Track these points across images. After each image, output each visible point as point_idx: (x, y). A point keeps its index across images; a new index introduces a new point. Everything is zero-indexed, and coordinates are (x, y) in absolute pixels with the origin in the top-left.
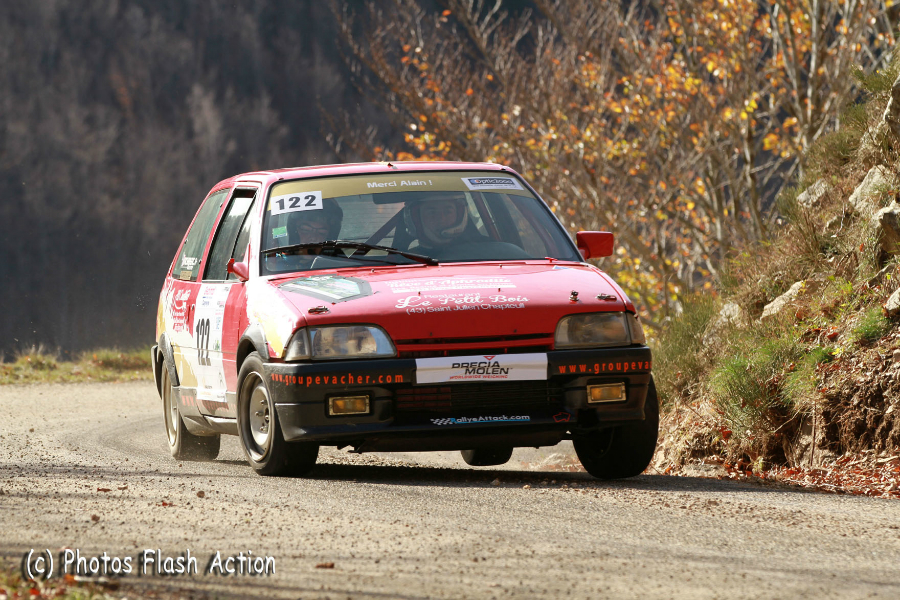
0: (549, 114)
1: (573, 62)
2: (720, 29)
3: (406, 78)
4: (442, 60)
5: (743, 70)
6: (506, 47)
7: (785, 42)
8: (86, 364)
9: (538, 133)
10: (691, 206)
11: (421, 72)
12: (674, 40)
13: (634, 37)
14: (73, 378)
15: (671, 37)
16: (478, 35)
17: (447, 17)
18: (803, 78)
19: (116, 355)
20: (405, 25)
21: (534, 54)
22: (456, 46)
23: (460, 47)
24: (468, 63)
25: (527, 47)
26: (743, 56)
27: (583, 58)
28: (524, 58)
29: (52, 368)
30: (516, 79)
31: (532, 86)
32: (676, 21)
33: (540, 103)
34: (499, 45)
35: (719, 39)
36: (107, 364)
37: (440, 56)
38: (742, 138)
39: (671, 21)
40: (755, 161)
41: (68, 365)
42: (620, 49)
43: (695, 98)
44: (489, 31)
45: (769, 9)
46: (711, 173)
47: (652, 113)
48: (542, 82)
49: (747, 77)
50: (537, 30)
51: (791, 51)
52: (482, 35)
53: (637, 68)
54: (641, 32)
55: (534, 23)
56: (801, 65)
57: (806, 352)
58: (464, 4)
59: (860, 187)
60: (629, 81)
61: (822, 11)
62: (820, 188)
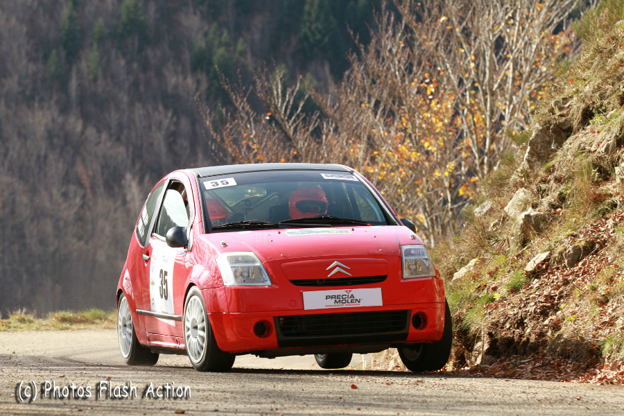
1: (345, 144)
2: (432, 122)
3: (245, 153)
4: (267, 141)
5: (446, 148)
6: (304, 134)
7: (471, 132)
8: (52, 319)
10: (416, 229)
11: (254, 149)
12: (405, 130)
13: (381, 128)
14: (42, 328)
15: (403, 128)
16: (288, 127)
17: (269, 116)
18: (481, 152)
19: (69, 314)
20: (244, 122)
21: (321, 139)
22: (274, 133)
23: (277, 135)
24: (282, 144)
25: (317, 133)
26: (445, 139)
27: (351, 142)
28: (315, 141)
29: (30, 322)
30: (311, 153)
31: (320, 157)
32: (407, 119)
34: (300, 133)
35: (430, 132)
36: (64, 320)
37: (265, 139)
38: (445, 188)
39: (403, 119)
40: (454, 202)
41: (41, 320)
42: (372, 135)
43: (417, 164)
44: (295, 125)
45: (461, 112)
46: (428, 210)
47: (393, 174)
48: (326, 155)
49: (448, 152)
50: (323, 124)
51: (474, 137)
52: (290, 127)
53: (382, 147)
54: (386, 125)
55: (321, 121)
56: (481, 145)
57: (478, 297)
58: (279, 109)
59: (511, 201)
60: (378, 154)
61: (492, 113)
62: (488, 205)
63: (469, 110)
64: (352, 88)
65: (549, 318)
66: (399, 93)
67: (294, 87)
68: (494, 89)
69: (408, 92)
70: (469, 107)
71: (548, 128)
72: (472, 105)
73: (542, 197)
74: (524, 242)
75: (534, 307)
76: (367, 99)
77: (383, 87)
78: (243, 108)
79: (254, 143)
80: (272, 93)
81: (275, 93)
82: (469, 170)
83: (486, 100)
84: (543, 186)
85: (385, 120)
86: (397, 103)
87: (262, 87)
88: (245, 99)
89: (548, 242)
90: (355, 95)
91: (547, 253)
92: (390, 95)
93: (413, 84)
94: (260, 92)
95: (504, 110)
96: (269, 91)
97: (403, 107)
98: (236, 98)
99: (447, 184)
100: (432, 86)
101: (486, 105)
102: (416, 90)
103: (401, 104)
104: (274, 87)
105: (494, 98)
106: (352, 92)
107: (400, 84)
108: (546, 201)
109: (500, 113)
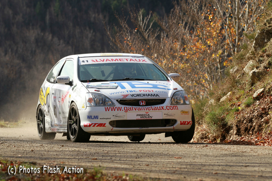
0: (165, 56)
1: (171, 42)
2: (211, 32)
3: (125, 46)
4: (135, 41)
5: (217, 44)
6: (152, 38)
7: (229, 37)
9: (162, 61)
10: (204, 81)
11: (130, 45)
12: (199, 36)
13: (188, 35)
15: (198, 35)
16: (145, 35)
17: (136, 30)
18: (234, 46)
21: (160, 40)
23: (140, 38)
24: (142, 42)
25: (158, 38)
26: (217, 40)
27: (174, 41)
28: (157, 41)
30: (155, 46)
31: (160, 48)
32: (200, 31)
33: (162, 53)
34: (151, 38)
35: (211, 36)
37: (135, 40)
38: (217, 62)
39: (198, 31)
40: (221, 68)
42: (184, 38)
43: (204, 51)
44: (148, 34)
45: (224, 28)
46: (209, 72)
47: (193, 56)
48: (162, 48)
49: (218, 46)
50: (161, 34)
51: (231, 39)
52: (146, 35)
53: (188, 44)
54: (190, 34)
55: (160, 32)
56: (233, 43)
57: (232, 109)
58: (141, 26)
59: (247, 66)
60: (186, 47)
61: (239, 28)
62: (236, 68)
63: (228, 27)
64: (175, 17)
65: (264, 118)
66: (196, 19)
67: (148, 16)
68: (240, 17)
69: (200, 18)
70: (228, 25)
71: (263, 32)
72: (230, 24)
73: (261, 64)
74: (252, 84)
75: (257, 113)
76: (181, 22)
77: (189, 16)
78: (124, 26)
79: (130, 42)
80: (138, 20)
81: (139, 19)
82: (228, 54)
83: (236, 22)
84: (261, 59)
85: (189, 31)
86: (195, 24)
87: (133, 16)
88: (125, 22)
89: (263, 84)
90: (176, 20)
91: (263, 89)
92: (192, 20)
93: (202, 15)
94: (132, 19)
95: (244, 27)
96: (136, 19)
97: (198, 26)
98: (121, 22)
99: (218, 60)
100: (211, 15)
101: (236, 24)
102: (204, 17)
103: (197, 24)
104: (139, 17)
105: (240, 21)
106: (174, 19)
107: (196, 15)
108: (262, 65)
109: (242, 28)
